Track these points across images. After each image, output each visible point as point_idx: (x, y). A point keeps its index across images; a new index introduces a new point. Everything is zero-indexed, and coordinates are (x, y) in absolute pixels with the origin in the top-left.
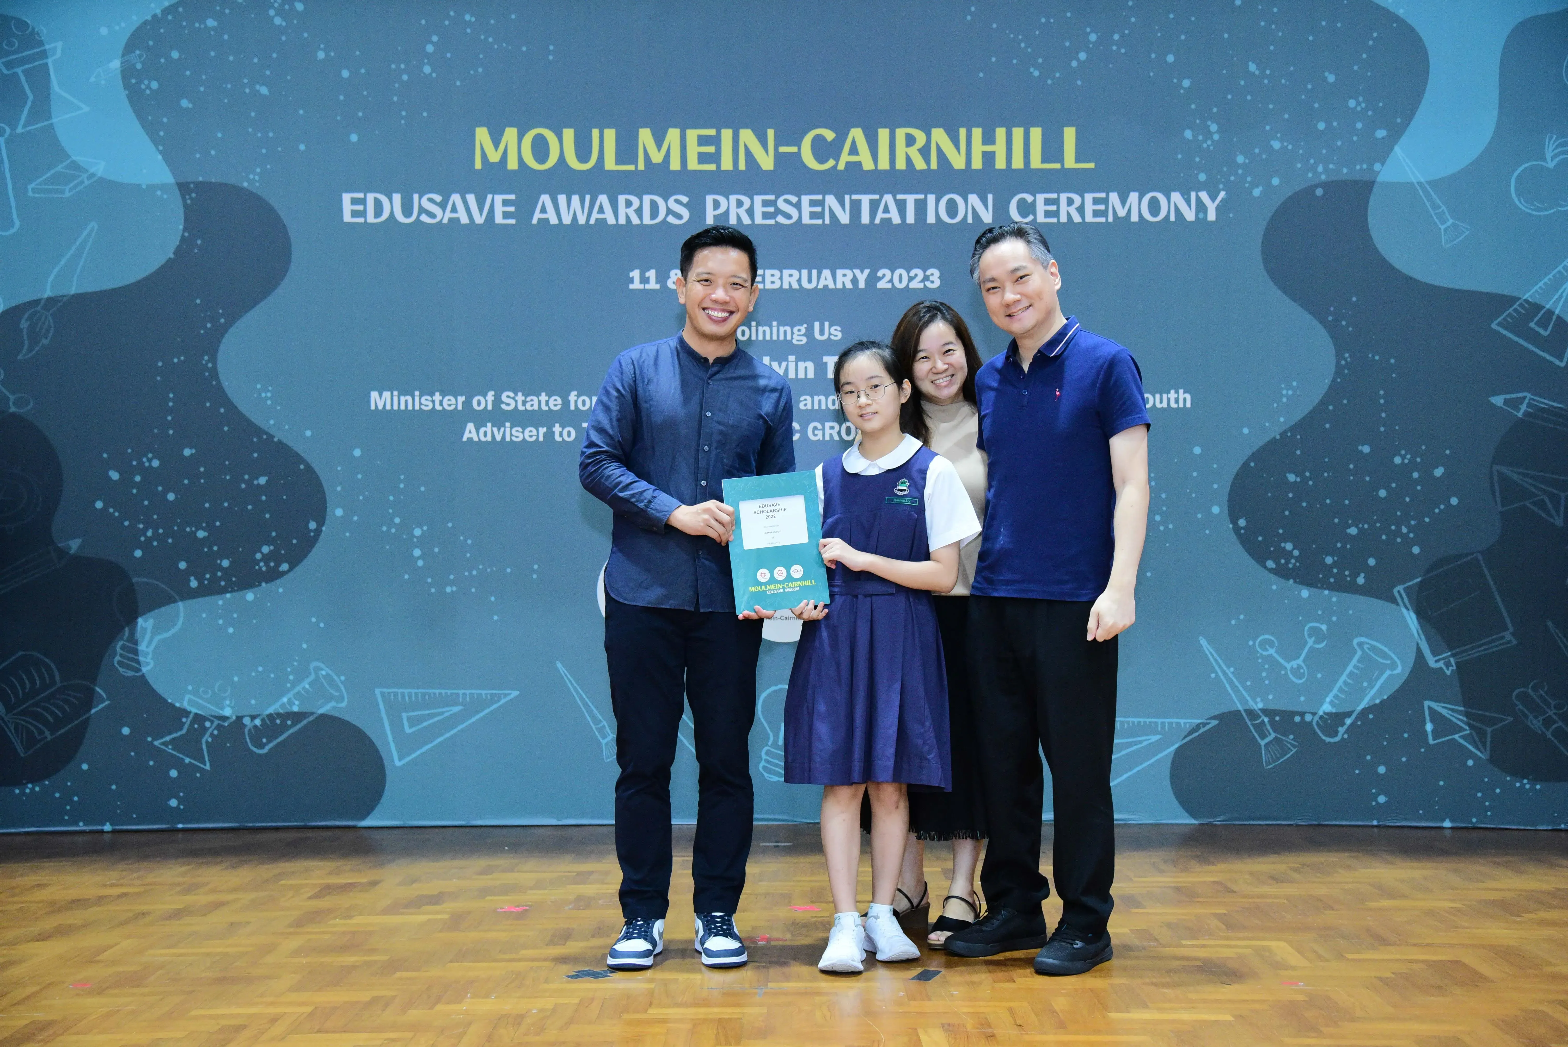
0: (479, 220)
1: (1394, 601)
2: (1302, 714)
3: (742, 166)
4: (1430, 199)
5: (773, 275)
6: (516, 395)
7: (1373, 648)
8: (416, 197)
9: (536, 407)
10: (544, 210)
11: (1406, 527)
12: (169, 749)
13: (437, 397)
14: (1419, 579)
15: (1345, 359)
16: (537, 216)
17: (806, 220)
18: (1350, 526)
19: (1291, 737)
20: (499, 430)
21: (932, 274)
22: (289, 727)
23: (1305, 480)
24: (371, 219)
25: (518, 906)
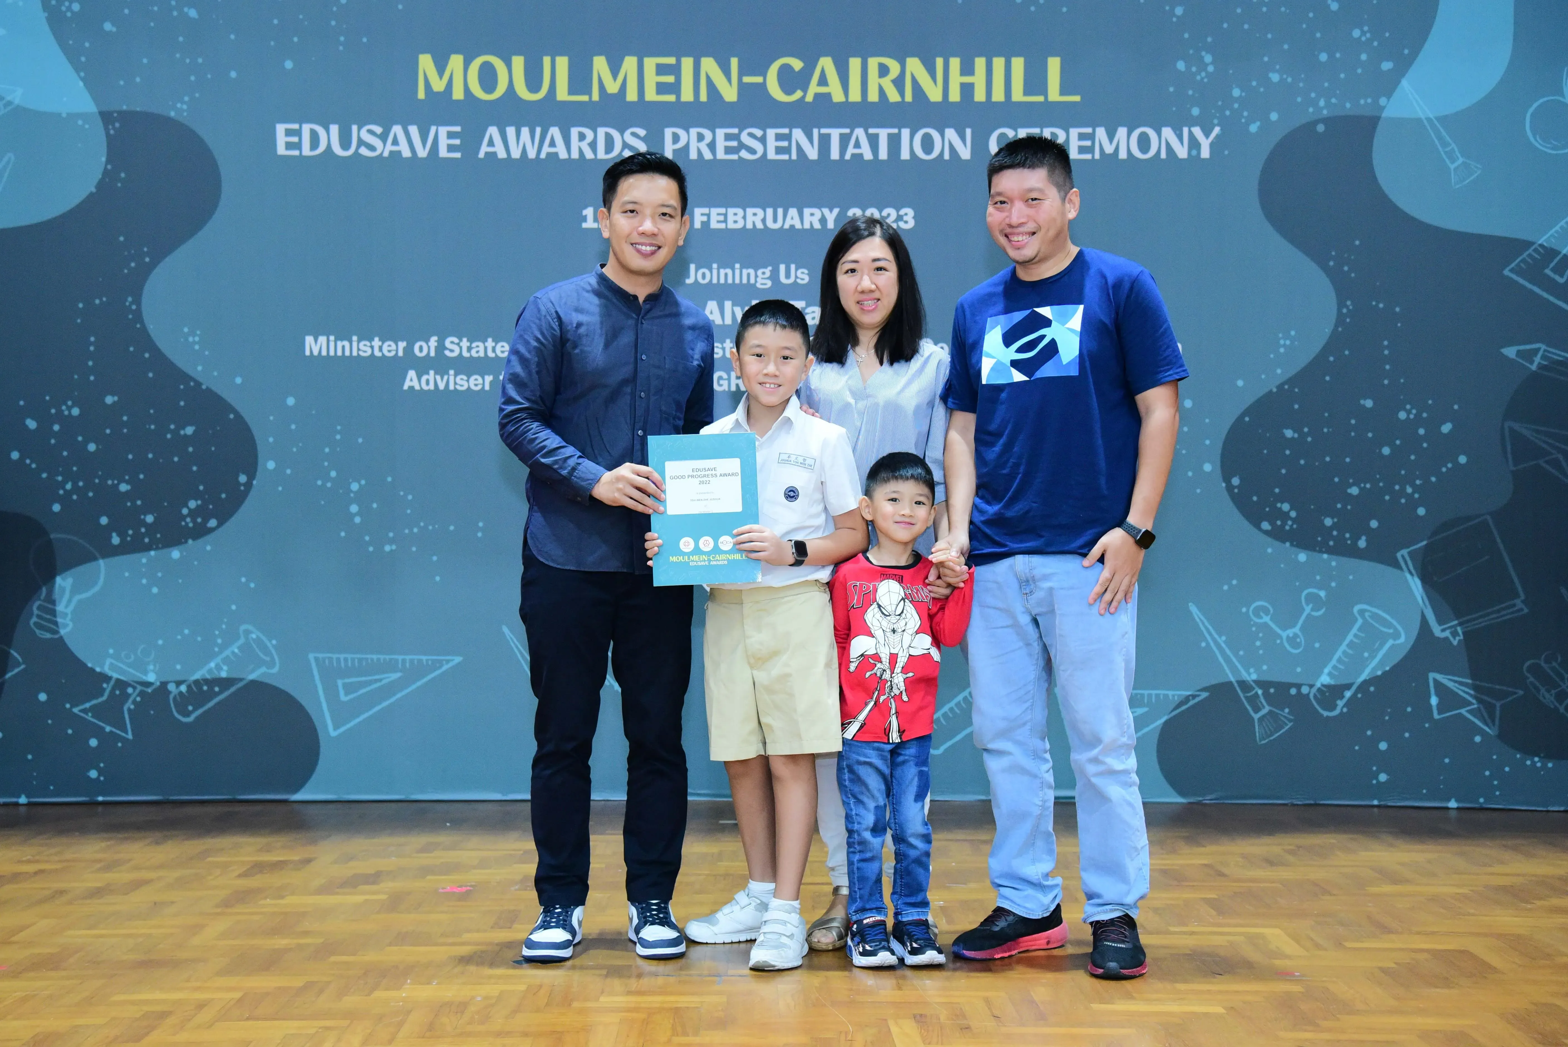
0: (422, 153)
1: (1397, 565)
2: (1298, 686)
3: (703, 97)
4: (1440, 138)
5: (735, 214)
6: (461, 340)
7: (1375, 616)
8: (355, 128)
9: (482, 354)
10: (491, 143)
11: (1411, 486)
12: (89, 717)
13: (376, 342)
14: (1424, 543)
15: (1347, 307)
16: (484, 149)
17: (772, 155)
18: (1350, 486)
19: (1287, 710)
20: (442, 379)
21: (906, 214)
22: (218, 694)
23: (1302, 435)
24: (306, 151)
25: (461, 886)
